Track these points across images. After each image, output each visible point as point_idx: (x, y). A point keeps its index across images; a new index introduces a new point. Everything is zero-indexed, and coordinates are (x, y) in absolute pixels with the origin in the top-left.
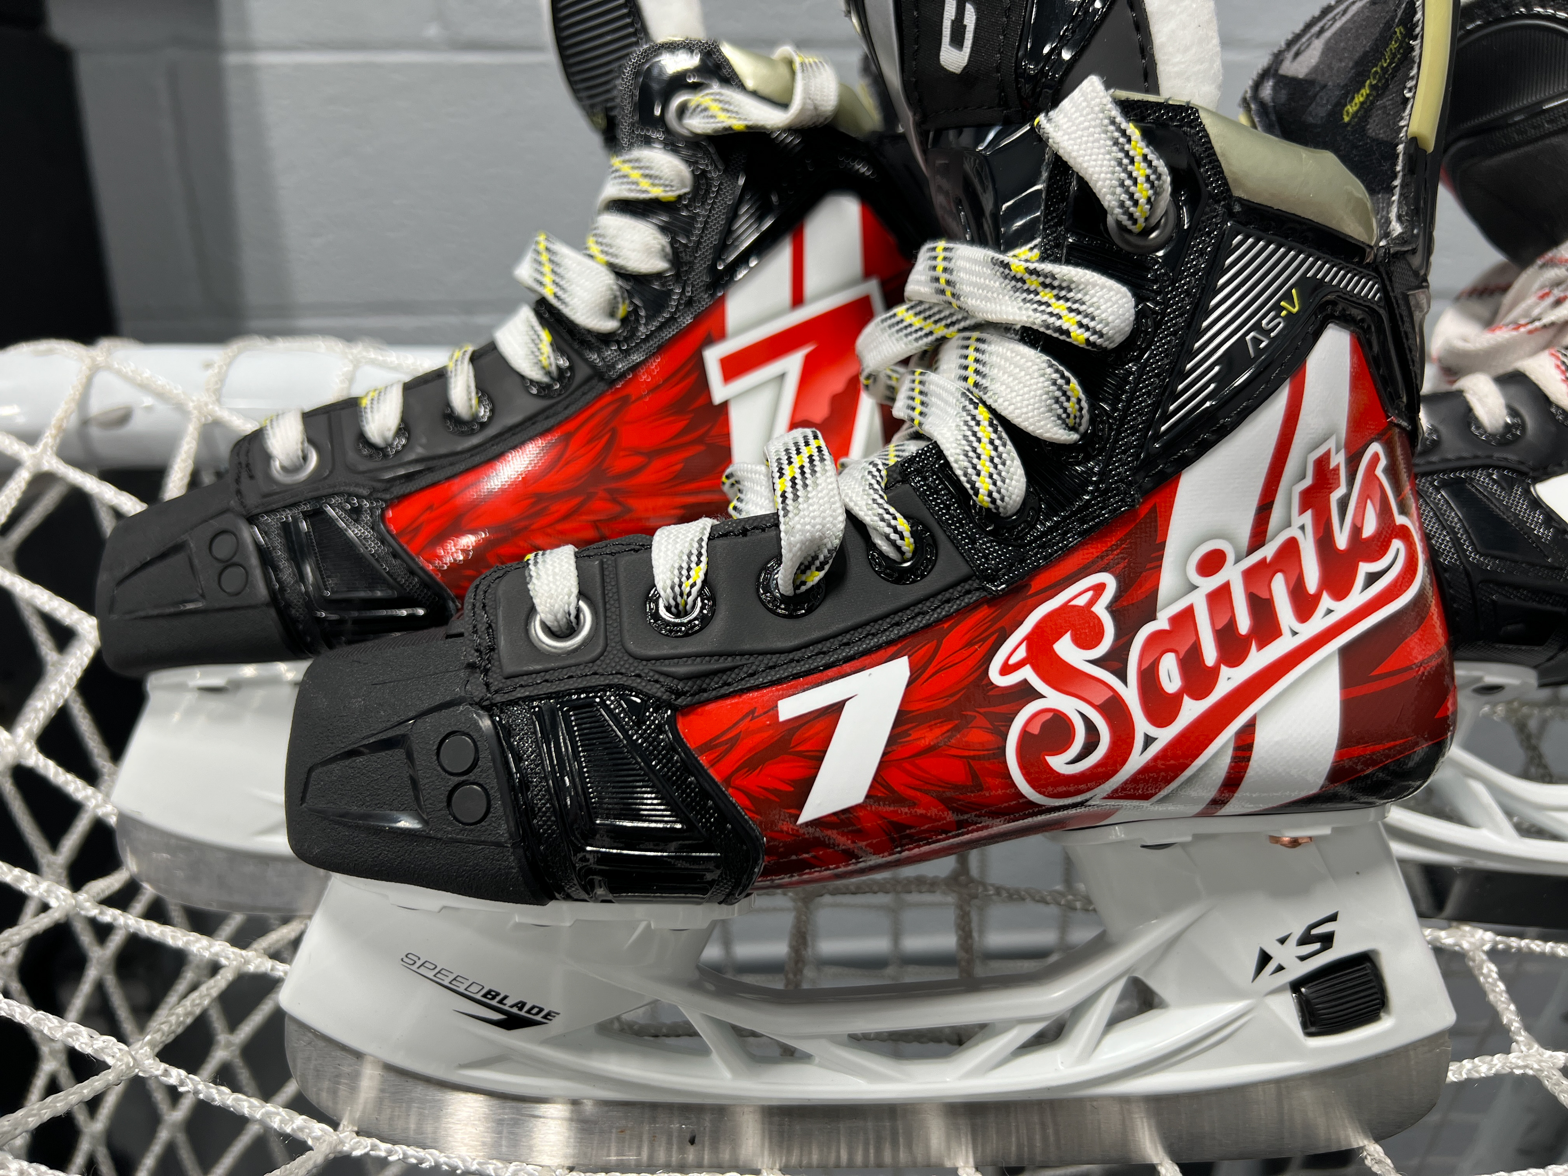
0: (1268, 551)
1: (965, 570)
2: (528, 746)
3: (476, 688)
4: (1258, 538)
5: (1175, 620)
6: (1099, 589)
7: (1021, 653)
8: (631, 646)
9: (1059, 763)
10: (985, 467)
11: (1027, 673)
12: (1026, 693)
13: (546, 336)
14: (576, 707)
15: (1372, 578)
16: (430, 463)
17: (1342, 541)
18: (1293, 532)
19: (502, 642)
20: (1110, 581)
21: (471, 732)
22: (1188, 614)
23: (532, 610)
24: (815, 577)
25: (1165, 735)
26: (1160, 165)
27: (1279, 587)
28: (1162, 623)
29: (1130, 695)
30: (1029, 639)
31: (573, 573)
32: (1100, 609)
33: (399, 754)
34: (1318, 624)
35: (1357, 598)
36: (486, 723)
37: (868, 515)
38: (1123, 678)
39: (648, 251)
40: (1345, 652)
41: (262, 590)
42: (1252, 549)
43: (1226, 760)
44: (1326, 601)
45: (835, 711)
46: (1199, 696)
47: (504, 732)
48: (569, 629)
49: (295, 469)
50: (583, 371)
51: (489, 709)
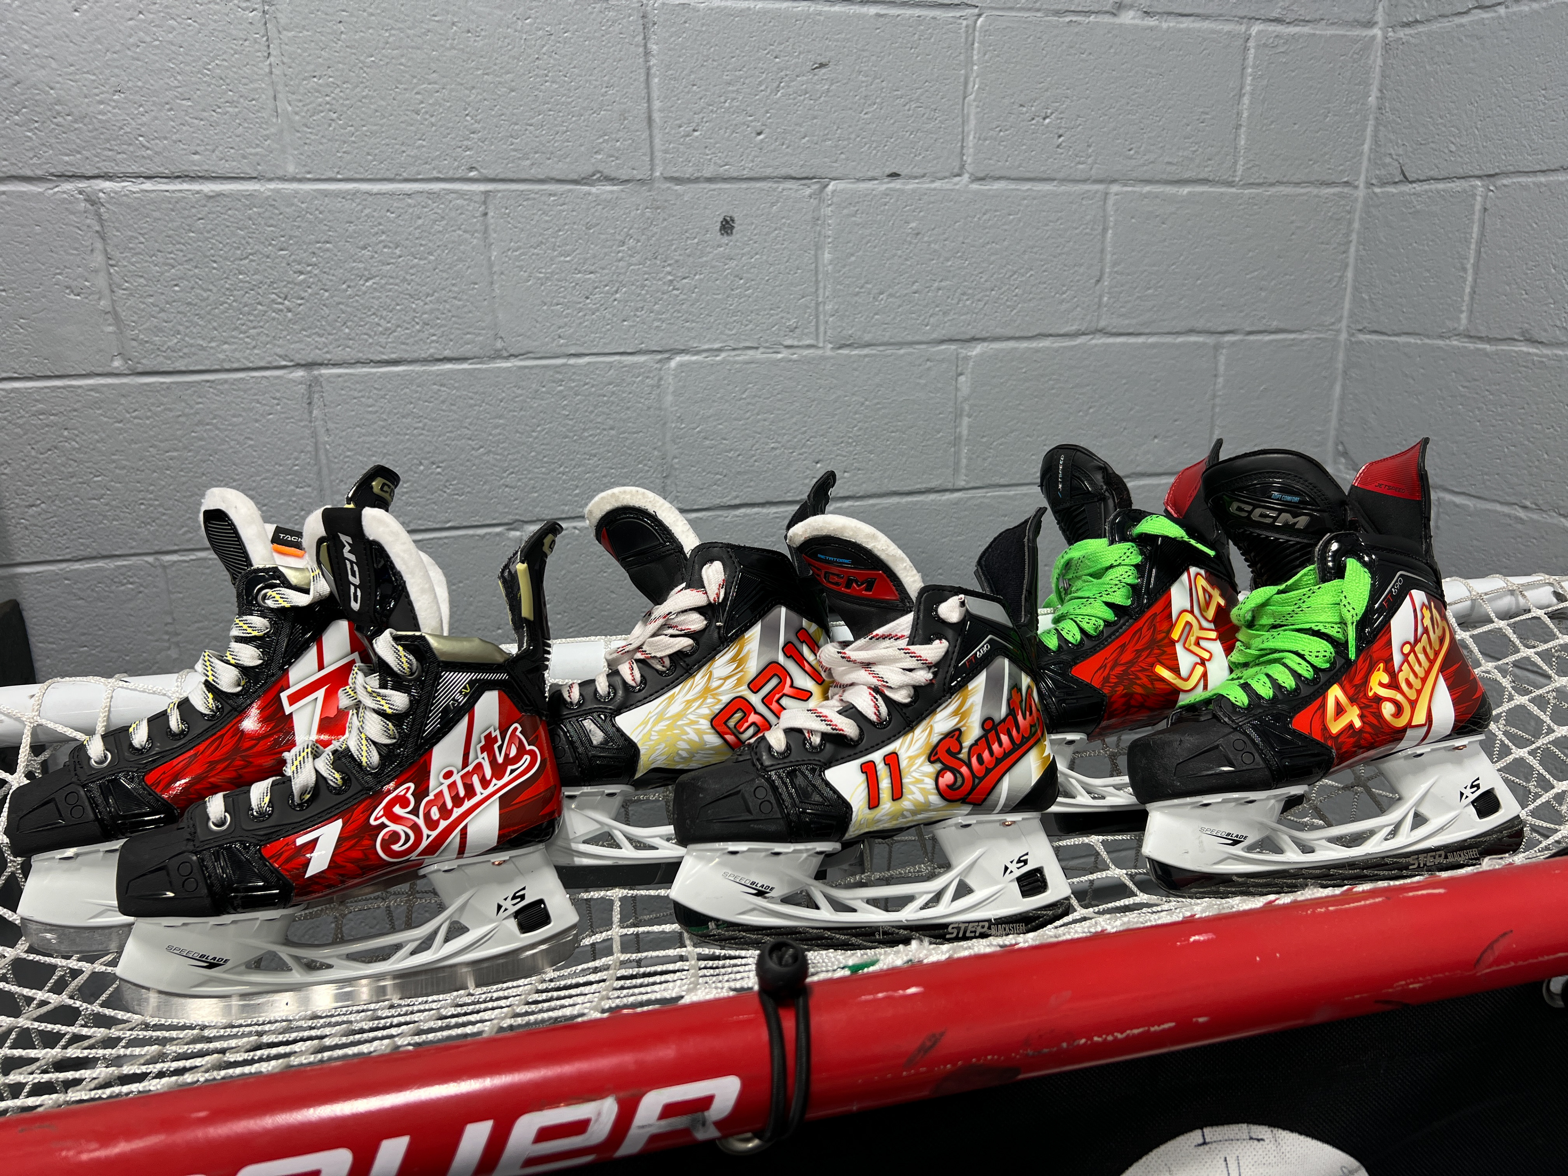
0: (470, 768)
1: (360, 788)
2: (210, 864)
3: (190, 847)
4: (465, 764)
5: (435, 796)
6: (408, 789)
7: (382, 813)
8: (244, 827)
9: (396, 847)
10: (364, 754)
11: (384, 820)
12: (383, 826)
13: (210, 696)
14: (225, 849)
15: (512, 771)
16: (162, 754)
17: (500, 760)
18: (480, 760)
19: (199, 830)
20: (412, 786)
21: (190, 862)
22: (441, 792)
23: (208, 819)
24: (308, 796)
25: (434, 834)
26: (411, 657)
27: (476, 780)
28: (431, 796)
29: (421, 822)
30: (384, 808)
31: (223, 804)
32: (409, 795)
33: (164, 872)
34: (491, 789)
35: (506, 779)
36: (195, 858)
37: (325, 774)
38: (418, 817)
39: (253, 658)
40: (500, 798)
41: (92, 816)
42: (463, 768)
43: (458, 839)
44: (494, 781)
45: (316, 840)
46: (445, 819)
47: (202, 860)
48: (221, 823)
49: (100, 762)
50: (227, 708)
51: (196, 853)
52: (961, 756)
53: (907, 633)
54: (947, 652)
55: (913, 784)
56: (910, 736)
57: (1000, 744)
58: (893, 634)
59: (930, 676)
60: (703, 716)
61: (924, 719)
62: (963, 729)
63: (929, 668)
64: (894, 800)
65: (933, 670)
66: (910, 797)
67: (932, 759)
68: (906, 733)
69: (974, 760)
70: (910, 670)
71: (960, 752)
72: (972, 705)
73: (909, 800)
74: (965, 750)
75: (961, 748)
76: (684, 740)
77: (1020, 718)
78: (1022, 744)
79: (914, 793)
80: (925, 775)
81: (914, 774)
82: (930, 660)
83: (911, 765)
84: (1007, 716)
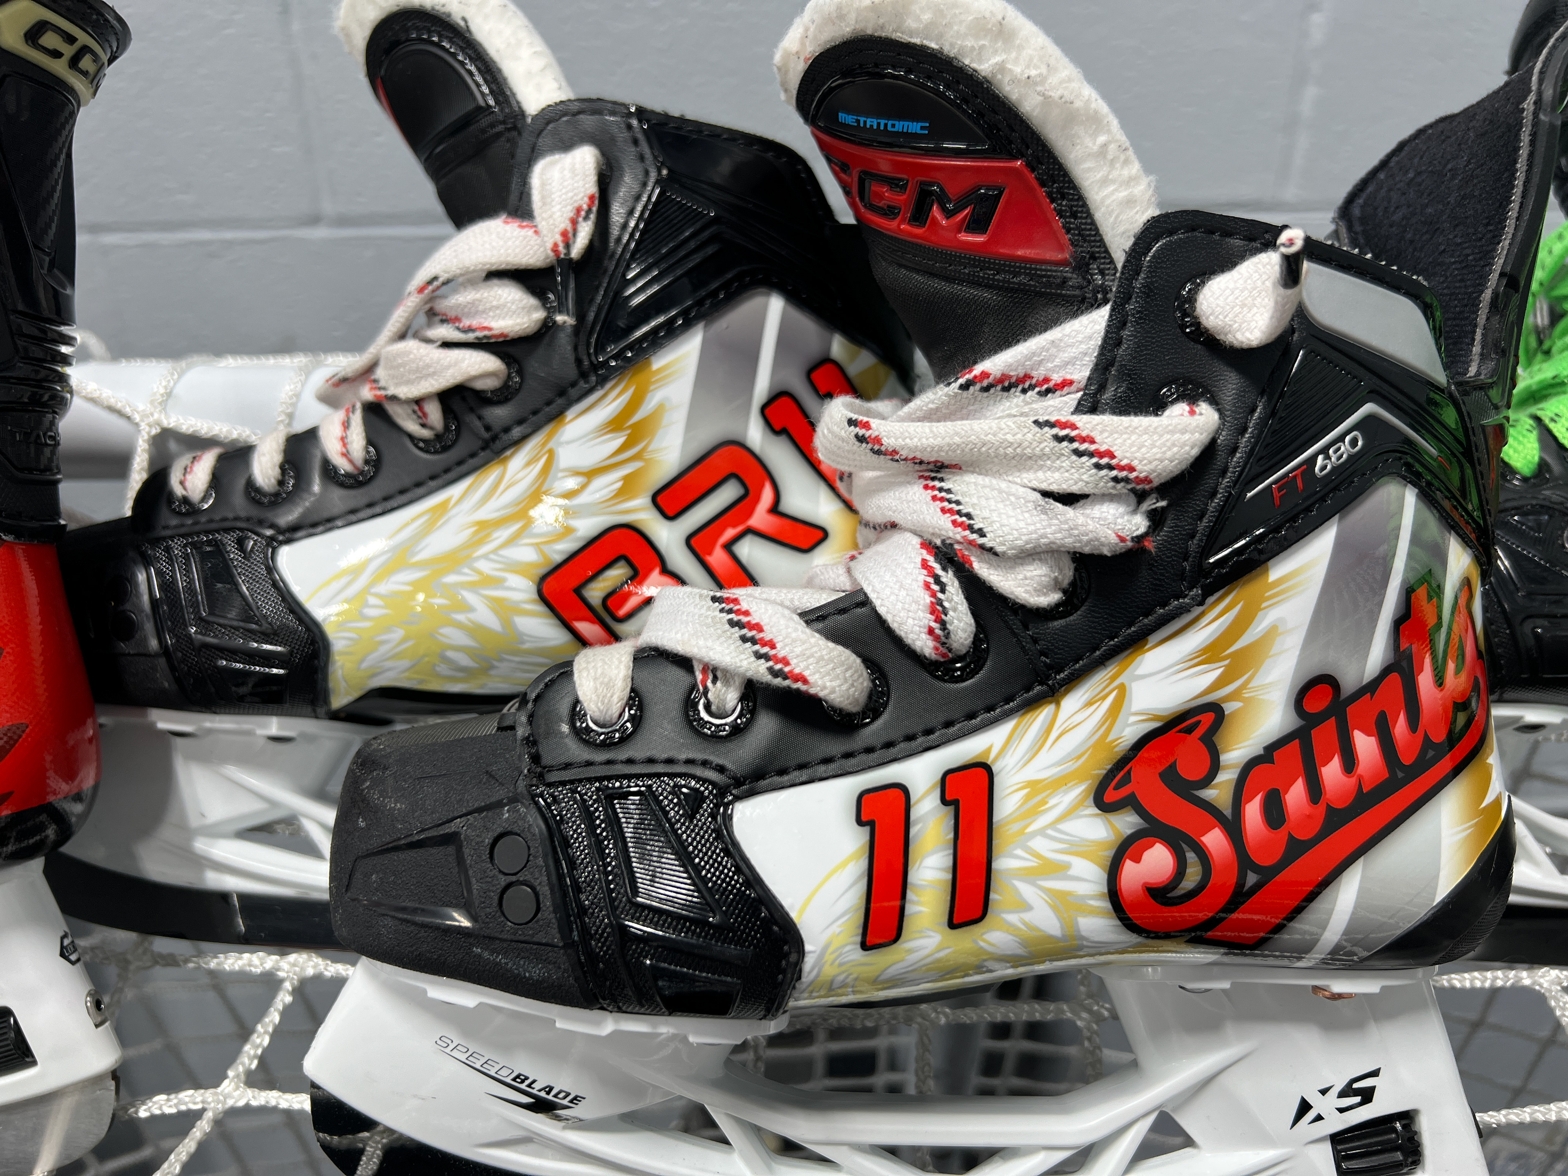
52: (1209, 794)
53: (1081, 373)
54: (1209, 451)
55: (1030, 875)
56: (1045, 712)
57: (1349, 762)
58: (1038, 374)
59: (1138, 524)
60: (516, 568)
61: (1101, 662)
62: (1229, 708)
63: (1140, 496)
64: (953, 925)
65: (1150, 504)
66: (1012, 918)
67: (1110, 796)
68: (1032, 704)
69: (1253, 810)
70: (1069, 499)
71: (1207, 780)
72: (1272, 633)
73: (1010, 928)
74: (1227, 777)
75: (1215, 767)
76: (460, 626)
77: (1425, 680)
78: (1421, 766)
79: (1028, 908)
80: (1078, 848)
81: (1040, 845)
82: (1143, 469)
83: (1031, 811)
84: (1386, 671)
